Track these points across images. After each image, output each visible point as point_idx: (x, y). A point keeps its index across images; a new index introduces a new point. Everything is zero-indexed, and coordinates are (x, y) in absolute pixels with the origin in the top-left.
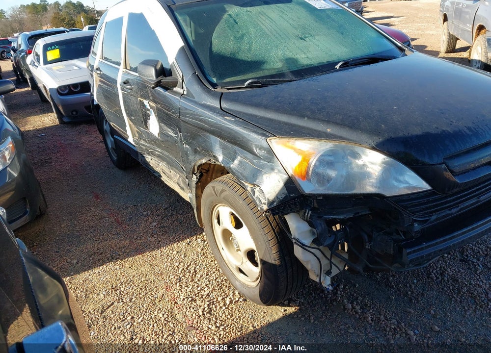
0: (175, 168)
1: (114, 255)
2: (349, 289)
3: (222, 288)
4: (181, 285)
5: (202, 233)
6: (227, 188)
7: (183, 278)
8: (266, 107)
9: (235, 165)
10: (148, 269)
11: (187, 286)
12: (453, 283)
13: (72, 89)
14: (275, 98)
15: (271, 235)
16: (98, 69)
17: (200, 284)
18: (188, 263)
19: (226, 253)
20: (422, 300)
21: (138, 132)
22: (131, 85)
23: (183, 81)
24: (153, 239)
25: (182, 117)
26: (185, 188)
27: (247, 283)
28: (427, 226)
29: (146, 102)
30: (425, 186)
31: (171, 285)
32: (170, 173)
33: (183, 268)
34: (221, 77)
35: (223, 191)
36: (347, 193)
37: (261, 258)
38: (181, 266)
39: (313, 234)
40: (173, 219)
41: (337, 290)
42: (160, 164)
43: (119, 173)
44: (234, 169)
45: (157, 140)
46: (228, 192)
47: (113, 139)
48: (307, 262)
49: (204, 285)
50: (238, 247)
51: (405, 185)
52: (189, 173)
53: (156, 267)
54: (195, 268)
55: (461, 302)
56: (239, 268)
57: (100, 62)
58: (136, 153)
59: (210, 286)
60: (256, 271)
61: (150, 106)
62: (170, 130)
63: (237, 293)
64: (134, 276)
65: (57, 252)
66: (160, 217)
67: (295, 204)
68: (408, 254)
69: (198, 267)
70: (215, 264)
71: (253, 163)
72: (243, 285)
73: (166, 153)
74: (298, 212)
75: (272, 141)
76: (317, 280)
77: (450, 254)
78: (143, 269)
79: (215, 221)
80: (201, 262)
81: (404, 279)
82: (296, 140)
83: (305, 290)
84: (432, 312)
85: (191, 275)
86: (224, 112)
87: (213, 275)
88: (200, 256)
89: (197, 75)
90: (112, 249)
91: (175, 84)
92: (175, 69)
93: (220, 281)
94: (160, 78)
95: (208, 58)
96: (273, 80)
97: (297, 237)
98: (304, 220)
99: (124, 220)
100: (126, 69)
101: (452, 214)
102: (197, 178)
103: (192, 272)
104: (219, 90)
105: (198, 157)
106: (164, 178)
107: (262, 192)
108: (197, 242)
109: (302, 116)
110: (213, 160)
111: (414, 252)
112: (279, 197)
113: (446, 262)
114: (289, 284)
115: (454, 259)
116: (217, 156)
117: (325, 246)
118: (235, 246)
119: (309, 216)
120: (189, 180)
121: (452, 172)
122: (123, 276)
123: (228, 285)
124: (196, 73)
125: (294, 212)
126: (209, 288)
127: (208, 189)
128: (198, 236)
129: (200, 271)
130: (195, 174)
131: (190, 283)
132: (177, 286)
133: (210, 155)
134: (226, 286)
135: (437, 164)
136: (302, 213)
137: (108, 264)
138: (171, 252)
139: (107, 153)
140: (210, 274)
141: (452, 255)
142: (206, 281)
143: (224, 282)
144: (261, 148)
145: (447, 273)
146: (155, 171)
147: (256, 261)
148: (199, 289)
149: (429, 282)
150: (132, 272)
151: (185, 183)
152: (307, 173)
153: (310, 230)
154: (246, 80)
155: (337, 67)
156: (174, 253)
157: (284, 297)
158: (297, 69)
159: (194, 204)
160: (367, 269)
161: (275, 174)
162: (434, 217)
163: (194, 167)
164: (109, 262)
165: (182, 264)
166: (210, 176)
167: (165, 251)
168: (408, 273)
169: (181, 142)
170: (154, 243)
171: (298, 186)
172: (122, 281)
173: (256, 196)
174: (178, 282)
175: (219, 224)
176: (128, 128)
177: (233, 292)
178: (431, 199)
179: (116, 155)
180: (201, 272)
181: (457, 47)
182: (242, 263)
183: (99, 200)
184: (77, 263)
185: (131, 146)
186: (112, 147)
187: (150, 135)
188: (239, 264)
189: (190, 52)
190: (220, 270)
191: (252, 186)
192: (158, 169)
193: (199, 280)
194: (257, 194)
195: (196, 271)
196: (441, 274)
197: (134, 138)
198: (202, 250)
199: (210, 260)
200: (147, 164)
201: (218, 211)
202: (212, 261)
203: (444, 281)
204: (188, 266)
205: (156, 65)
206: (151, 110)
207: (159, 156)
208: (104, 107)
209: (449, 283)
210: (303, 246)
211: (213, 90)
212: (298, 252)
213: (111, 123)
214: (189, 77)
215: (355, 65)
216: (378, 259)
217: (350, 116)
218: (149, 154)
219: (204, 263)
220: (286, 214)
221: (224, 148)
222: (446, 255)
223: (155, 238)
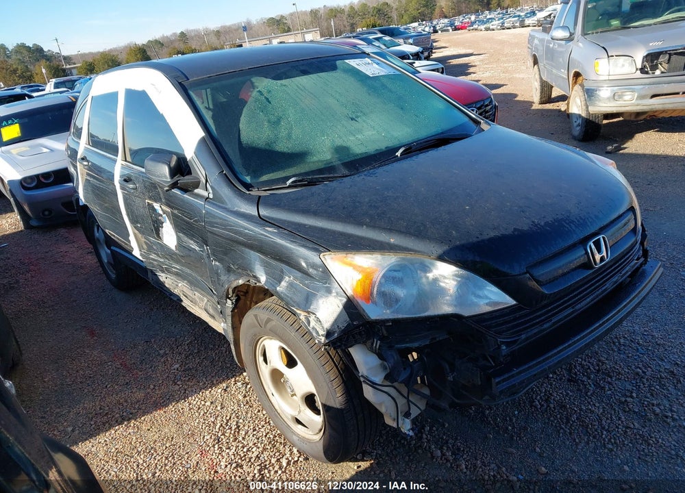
0: (200, 288)
1: (125, 414)
2: (437, 430)
3: (275, 446)
4: (220, 448)
5: (242, 373)
6: (274, 317)
7: (223, 437)
8: (315, 214)
9: (282, 288)
10: (173, 430)
11: (229, 448)
12: (561, 411)
13: (43, 180)
14: (326, 201)
15: (333, 374)
16: (83, 159)
17: (245, 443)
18: (227, 416)
19: (277, 400)
20: (525, 436)
21: (145, 242)
22: (134, 184)
23: (207, 181)
24: (177, 387)
25: (208, 228)
26: (216, 316)
27: (307, 436)
28: (516, 348)
29: (157, 206)
30: (508, 301)
31: (208, 449)
32: (194, 297)
33: (222, 424)
34: (256, 173)
35: (269, 320)
36: (419, 315)
37: (324, 402)
38: (218, 422)
39: (385, 368)
40: (202, 358)
41: (422, 434)
42: (180, 285)
43: (119, 296)
44: (282, 293)
45: (175, 254)
46: (276, 322)
47: (109, 251)
48: (381, 404)
49: (251, 445)
50: (292, 391)
51: (487, 301)
52: (221, 298)
53: (184, 426)
54: (237, 422)
55: (570, 433)
56: (296, 418)
57: (86, 149)
58: (145, 270)
59: (259, 445)
60: (318, 420)
61: (162, 210)
62: (192, 242)
63: (295, 450)
64: (156, 441)
65: (42, 418)
66: (183, 356)
67: (360, 333)
68: (498, 383)
69: (241, 421)
70: (264, 415)
71: (304, 285)
72: (303, 439)
73: (188, 271)
74: (364, 343)
75: (326, 257)
76: (395, 425)
77: (555, 373)
78: (167, 430)
79: (260, 359)
80: (244, 414)
81: (502, 411)
82: (354, 254)
83: (382, 437)
84: (538, 450)
85: (232, 432)
86: (264, 221)
87: (262, 430)
88: (242, 406)
89: (225, 174)
90: (121, 407)
91: (197, 185)
92: (195, 166)
93: (272, 436)
94: (176, 178)
95: (237, 151)
96: (321, 176)
97: (365, 374)
98: (372, 352)
99: (134, 363)
100: (126, 161)
101: (545, 329)
102: (233, 303)
103: (233, 428)
104: (255, 193)
105: (232, 278)
106: (186, 303)
107: (318, 320)
108: (236, 386)
109: (360, 224)
110: (253, 281)
111: (504, 380)
112: (341, 326)
113: (551, 385)
114: (361, 433)
115: (561, 379)
116: (258, 276)
117: (401, 382)
118: (289, 390)
119: (378, 347)
120: (222, 306)
121: (537, 281)
122: (140, 443)
123: (282, 441)
124: (223, 171)
125: (360, 343)
126: (258, 448)
127: (249, 318)
128: (237, 378)
129: (244, 426)
130: (229, 298)
131: (233, 444)
132: (216, 449)
133: (248, 275)
134: (281, 443)
135: (520, 275)
136: (369, 343)
137: (117, 428)
138: (203, 403)
139: (101, 269)
140: (257, 429)
141: (558, 375)
142: (254, 438)
143: (277, 438)
144: (314, 266)
145: (553, 398)
146: (172, 294)
147: (317, 408)
148: (245, 450)
149: (533, 413)
150: (152, 436)
151: (216, 309)
152: (372, 293)
153: (381, 364)
154: (288, 178)
155: (398, 154)
156: (207, 404)
157: (357, 449)
158: (349, 160)
159: (230, 337)
160: (453, 405)
161: (333, 298)
162: (523, 337)
163: (228, 290)
164: (119, 424)
165: (219, 418)
166: (249, 299)
167: (195, 402)
168: (507, 403)
169: (209, 257)
170: (179, 393)
171: (362, 311)
172: (139, 450)
173: (311, 326)
174: (217, 443)
175: (266, 363)
176: (132, 238)
177: (290, 450)
178: (517, 315)
179: (114, 272)
180: (246, 428)
181: (553, 96)
182: (300, 412)
183: (95, 338)
184: (73, 431)
185: (137, 261)
186: (108, 262)
187: (164, 248)
188: (295, 413)
189: (213, 143)
190: (272, 422)
191: (306, 314)
192: (176, 291)
193: (243, 439)
194: (313, 323)
195: (239, 426)
196: (546, 401)
197: (140, 251)
198: (245, 397)
199: (257, 410)
200: (162, 285)
201: (264, 346)
202: (259, 411)
203: (550, 408)
204: (228, 421)
205: (170, 162)
206: (164, 215)
207: (177, 274)
208: (95, 209)
209: (556, 411)
210: (373, 385)
211: (248, 192)
212: (368, 392)
213: (107, 231)
214: (214, 175)
215: (420, 150)
216: (465, 393)
217: (415, 222)
218: (163, 272)
219: (249, 415)
220: (351, 347)
221: (266, 266)
222: (551, 376)
223: (179, 385)
